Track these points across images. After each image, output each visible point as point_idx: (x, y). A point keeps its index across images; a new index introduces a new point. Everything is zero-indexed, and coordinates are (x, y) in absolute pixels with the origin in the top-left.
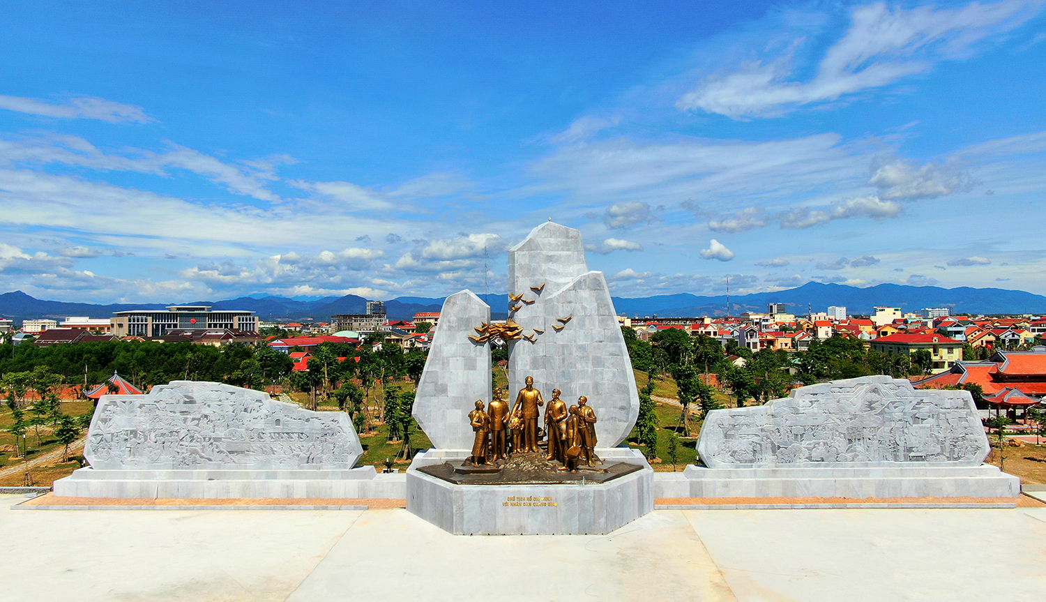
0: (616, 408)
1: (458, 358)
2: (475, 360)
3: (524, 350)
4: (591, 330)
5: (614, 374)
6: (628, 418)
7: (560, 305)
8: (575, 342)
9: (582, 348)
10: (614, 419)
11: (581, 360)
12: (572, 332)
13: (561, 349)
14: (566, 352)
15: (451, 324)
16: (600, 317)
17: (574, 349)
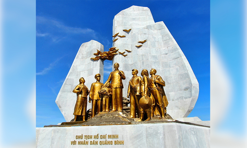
0: (182, 90)
1: (85, 71)
2: (93, 69)
3: (119, 60)
4: (160, 48)
5: (177, 69)
6: (191, 94)
7: (139, 35)
8: (150, 54)
9: (154, 57)
10: (181, 98)
11: (154, 64)
12: (147, 48)
13: (141, 57)
14: (144, 58)
15: (84, 56)
16: (164, 42)
17: (150, 57)
